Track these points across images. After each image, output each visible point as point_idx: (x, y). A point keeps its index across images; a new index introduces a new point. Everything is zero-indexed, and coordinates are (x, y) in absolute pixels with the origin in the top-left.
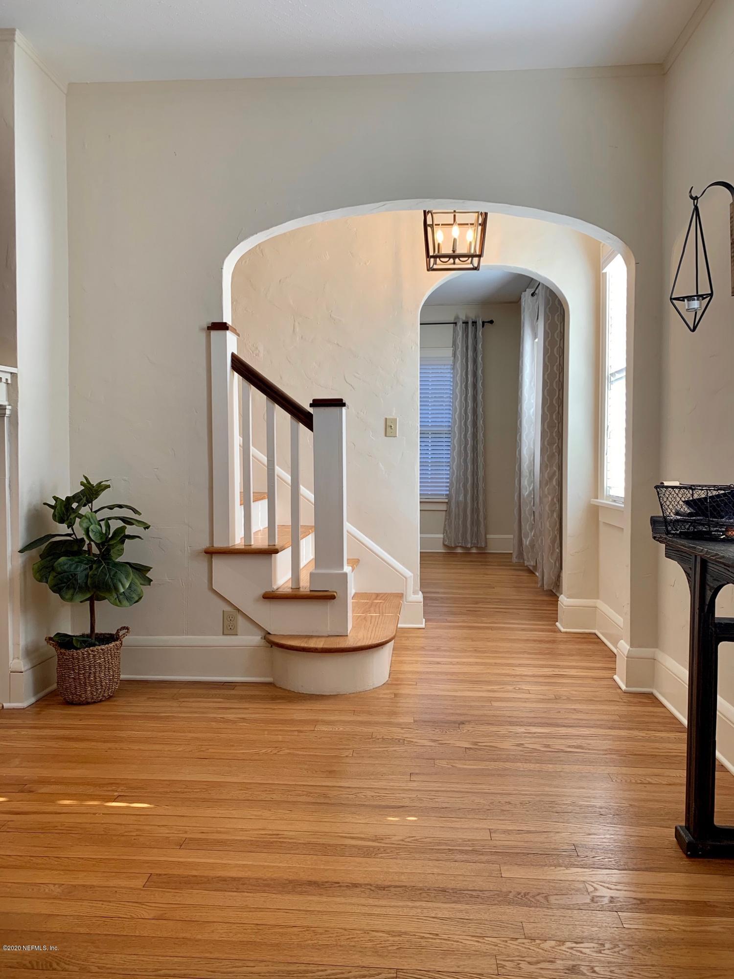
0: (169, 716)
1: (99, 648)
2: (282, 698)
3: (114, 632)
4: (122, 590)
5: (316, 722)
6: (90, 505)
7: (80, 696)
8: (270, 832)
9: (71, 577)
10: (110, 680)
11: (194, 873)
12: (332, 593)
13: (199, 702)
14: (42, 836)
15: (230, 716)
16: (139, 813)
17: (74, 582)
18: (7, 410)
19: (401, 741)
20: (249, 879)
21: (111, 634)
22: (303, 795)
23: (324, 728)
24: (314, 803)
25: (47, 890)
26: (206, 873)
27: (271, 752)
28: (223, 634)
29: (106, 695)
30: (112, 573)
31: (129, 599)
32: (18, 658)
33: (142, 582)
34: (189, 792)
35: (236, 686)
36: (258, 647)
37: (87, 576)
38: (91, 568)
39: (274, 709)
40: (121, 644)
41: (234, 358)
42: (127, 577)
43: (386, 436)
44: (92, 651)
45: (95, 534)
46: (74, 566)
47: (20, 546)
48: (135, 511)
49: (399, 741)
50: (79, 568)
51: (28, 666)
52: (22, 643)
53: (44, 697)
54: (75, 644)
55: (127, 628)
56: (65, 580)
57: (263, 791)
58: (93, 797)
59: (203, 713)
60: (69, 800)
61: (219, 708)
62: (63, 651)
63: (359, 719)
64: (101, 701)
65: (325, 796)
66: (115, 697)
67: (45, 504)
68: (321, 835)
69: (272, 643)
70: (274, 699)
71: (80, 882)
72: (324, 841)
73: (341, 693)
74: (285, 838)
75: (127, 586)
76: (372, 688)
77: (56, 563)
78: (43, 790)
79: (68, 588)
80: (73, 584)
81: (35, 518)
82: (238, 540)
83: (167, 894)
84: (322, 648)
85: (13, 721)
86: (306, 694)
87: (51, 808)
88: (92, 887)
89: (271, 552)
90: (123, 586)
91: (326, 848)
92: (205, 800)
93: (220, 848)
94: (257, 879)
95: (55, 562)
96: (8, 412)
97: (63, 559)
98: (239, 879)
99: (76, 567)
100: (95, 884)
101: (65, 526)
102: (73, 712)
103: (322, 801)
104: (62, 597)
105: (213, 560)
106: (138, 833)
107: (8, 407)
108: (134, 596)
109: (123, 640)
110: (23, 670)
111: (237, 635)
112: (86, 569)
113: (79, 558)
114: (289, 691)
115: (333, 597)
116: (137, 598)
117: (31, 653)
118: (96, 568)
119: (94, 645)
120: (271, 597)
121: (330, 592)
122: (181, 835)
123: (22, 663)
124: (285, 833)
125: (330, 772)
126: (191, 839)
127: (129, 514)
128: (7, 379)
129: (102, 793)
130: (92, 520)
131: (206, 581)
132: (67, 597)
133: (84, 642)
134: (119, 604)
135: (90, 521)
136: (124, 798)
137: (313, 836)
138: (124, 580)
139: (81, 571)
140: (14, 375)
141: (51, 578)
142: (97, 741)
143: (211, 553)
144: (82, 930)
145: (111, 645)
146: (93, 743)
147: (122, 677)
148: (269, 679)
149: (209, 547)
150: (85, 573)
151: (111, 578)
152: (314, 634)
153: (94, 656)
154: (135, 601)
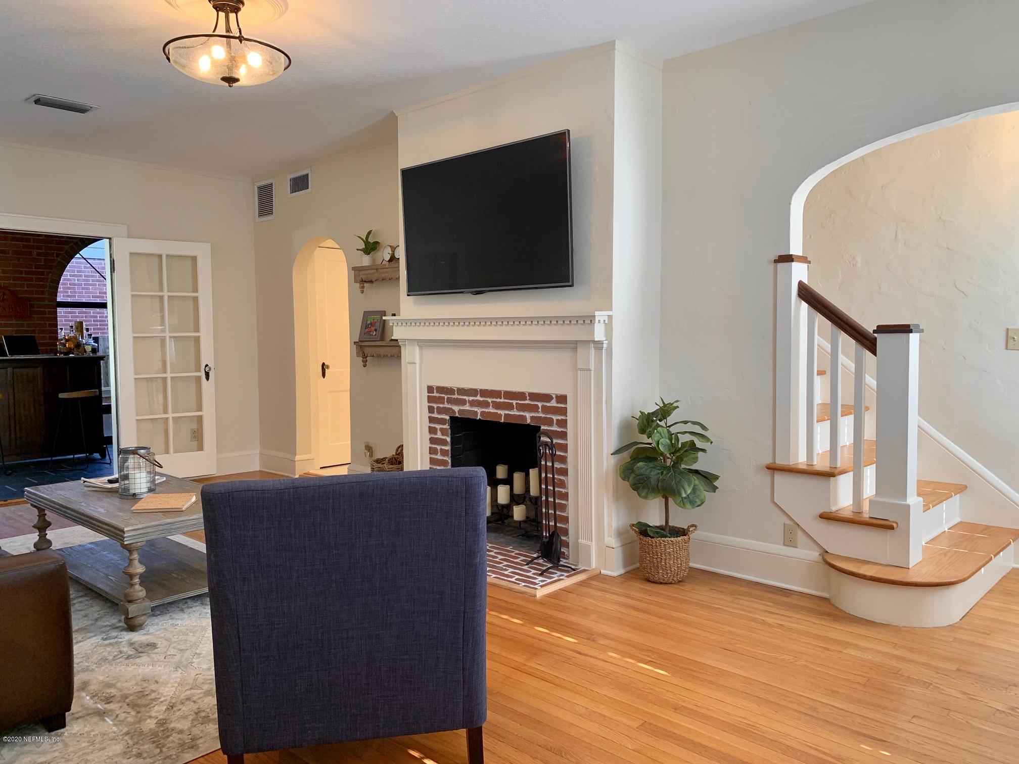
0: (719, 608)
1: (669, 539)
2: (829, 615)
3: (686, 528)
4: (684, 495)
5: (847, 645)
6: (665, 420)
7: (654, 576)
8: (750, 723)
9: (646, 479)
10: (678, 567)
11: (676, 731)
12: (891, 524)
13: (751, 601)
14: (589, 673)
15: (771, 620)
16: (658, 679)
17: (648, 483)
18: (604, 345)
19: (927, 684)
20: (711, 749)
21: (683, 529)
22: (795, 703)
23: (853, 652)
24: (800, 712)
25: (577, 709)
26: (683, 735)
27: (789, 660)
28: (784, 545)
29: (675, 579)
30: (678, 480)
31: (692, 503)
32: (611, 537)
33: (707, 489)
34: (702, 673)
35: (792, 594)
36: (816, 562)
37: (658, 480)
38: (662, 473)
39: (815, 624)
40: (689, 538)
41: (801, 286)
42: (689, 485)
43: (1007, 348)
44: (664, 541)
45: (664, 446)
46: (648, 471)
47: (612, 450)
48: (704, 428)
49: (925, 684)
50: (652, 473)
51: (618, 544)
52: (614, 525)
53: (632, 570)
54: (649, 533)
55: (696, 526)
56: (642, 481)
57: (762, 689)
58: (632, 656)
59: (750, 612)
60: (615, 653)
61: (766, 611)
62: (641, 537)
63: (897, 653)
64: (671, 583)
65: (815, 709)
66: (684, 582)
67: (632, 417)
68: (790, 738)
69: (828, 562)
70: (822, 614)
71: (599, 711)
72: (790, 743)
73: (894, 624)
74: (758, 731)
75: (689, 492)
76: (931, 626)
77: (636, 466)
78: (602, 642)
79: (644, 488)
80: (647, 485)
81: (625, 427)
82: (801, 459)
83: (650, 738)
84: (871, 576)
85: (604, 585)
86: (857, 617)
87: (601, 656)
88: (605, 716)
89: (829, 475)
90: (685, 492)
91: (788, 749)
92: (711, 683)
93: (702, 721)
94: (719, 751)
95: (634, 466)
96: (605, 346)
97: (641, 464)
98: (705, 746)
99: (651, 471)
100: (607, 715)
101: (645, 436)
102: (647, 588)
103: (810, 712)
104: (639, 494)
105: (775, 475)
106: (650, 691)
107: (604, 342)
108: (697, 500)
109: (691, 536)
110: (614, 547)
111: (796, 547)
112: (659, 473)
113: (654, 464)
114: (841, 610)
115: (892, 528)
116: (699, 503)
117: (620, 534)
118: (666, 474)
119: (666, 537)
120: (828, 517)
121: (890, 521)
122: (680, 703)
123: (613, 541)
124: (761, 727)
125: (833, 692)
126: (686, 708)
127: (698, 429)
128: (604, 321)
129: (640, 656)
130: (663, 435)
131: (769, 494)
132: (643, 495)
133: (658, 533)
134: (683, 506)
135: (661, 436)
136: (653, 664)
137: (783, 737)
138: (686, 487)
139: (654, 475)
140: (610, 317)
141: (631, 478)
142: (654, 615)
143: (773, 469)
144: (587, 740)
145: (679, 539)
146: (651, 617)
147: (691, 565)
148: (825, 595)
149: (771, 463)
150: (656, 477)
151: (676, 484)
152: (872, 561)
153: (665, 545)
154: (697, 505)
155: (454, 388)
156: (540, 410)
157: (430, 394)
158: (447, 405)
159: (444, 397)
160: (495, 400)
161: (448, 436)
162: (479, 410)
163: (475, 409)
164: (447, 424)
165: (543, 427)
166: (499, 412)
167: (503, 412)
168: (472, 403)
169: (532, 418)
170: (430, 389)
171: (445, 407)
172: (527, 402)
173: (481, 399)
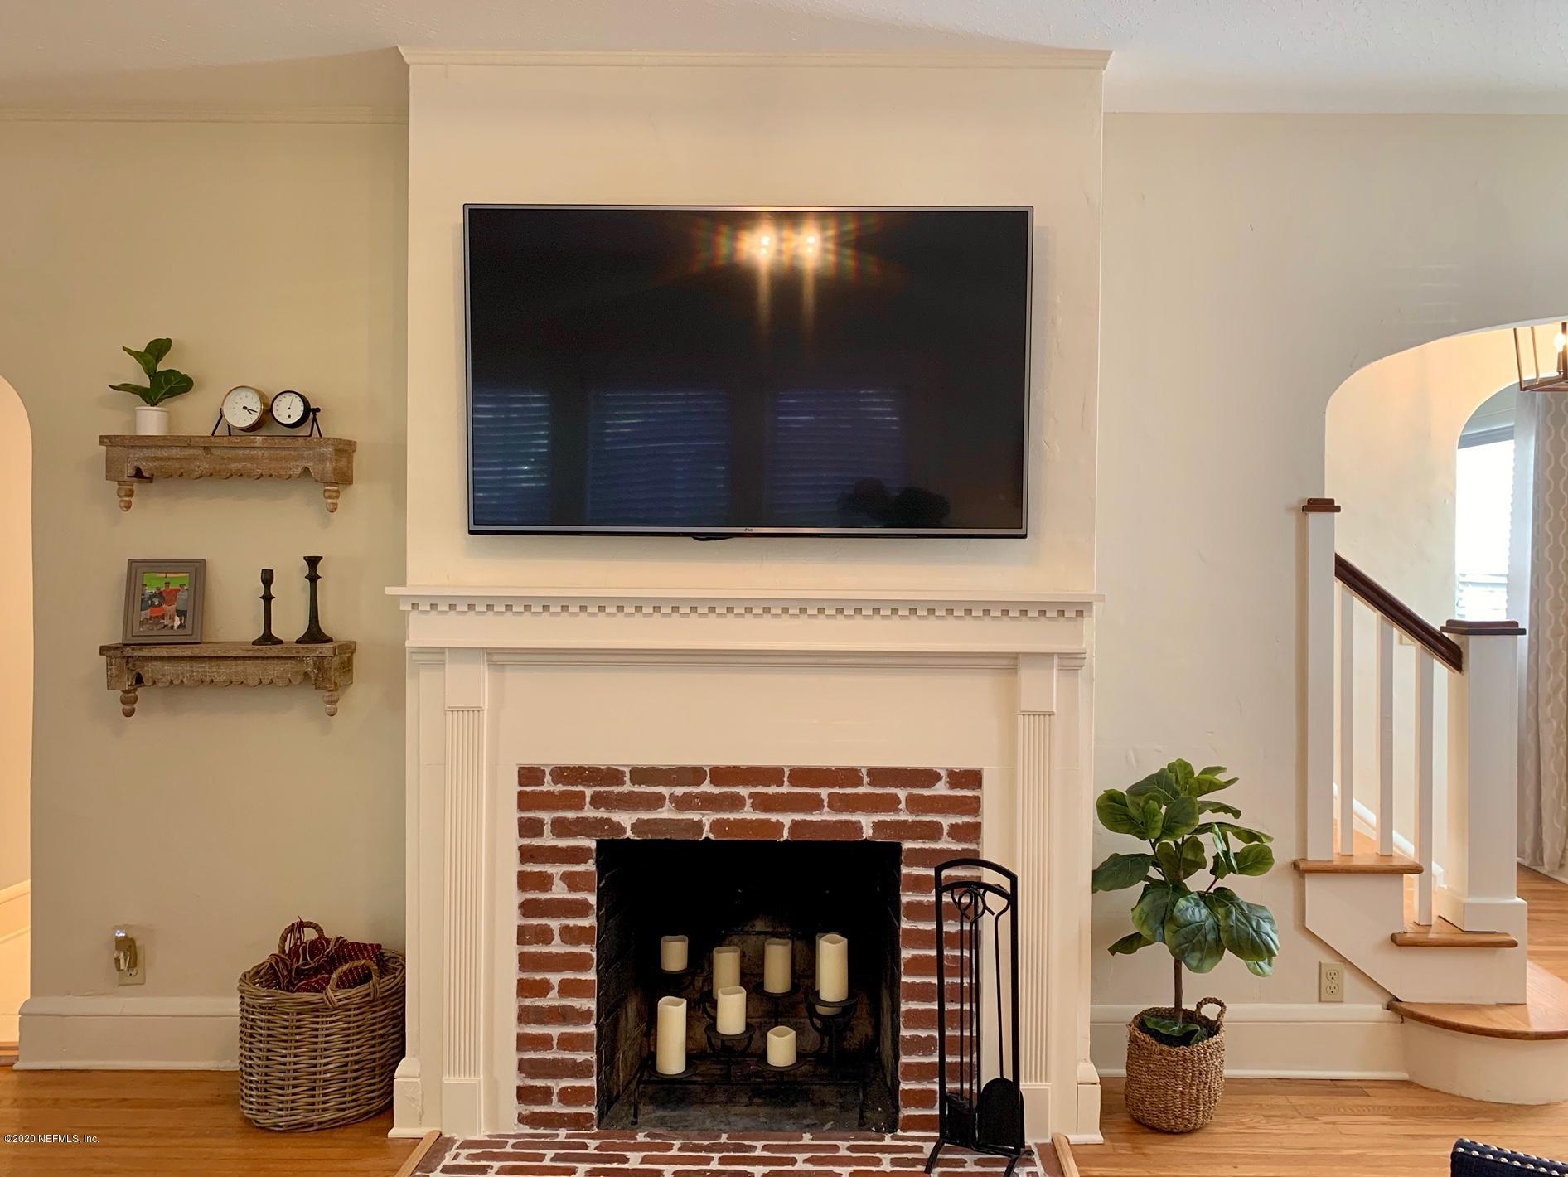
7: (1189, 1120)
12: (1511, 938)
18: (1085, 660)
28: (1320, 1000)
32: (1086, 1061)
36: (1380, 1022)
55: (1218, 1002)
69: (1403, 1015)
105: (1306, 883)
107: (1086, 655)
110: (1095, 1080)
111: (1341, 1002)
115: (1512, 945)
121: (1507, 935)
123: (1093, 1068)
128: (1082, 612)
143: (1303, 871)
148: (1404, 1076)
149: (1300, 861)
155: (621, 769)
156: (902, 806)
157: (529, 789)
158: (589, 812)
159: (583, 793)
160: (760, 789)
161: (590, 891)
162: (708, 818)
163: (695, 816)
164: (591, 861)
165: (907, 845)
166: (773, 817)
167: (786, 819)
168: (682, 803)
169: (878, 826)
170: (529, 775)
171: (585, 819)
172: (861, 790)
173: (717, 790)
